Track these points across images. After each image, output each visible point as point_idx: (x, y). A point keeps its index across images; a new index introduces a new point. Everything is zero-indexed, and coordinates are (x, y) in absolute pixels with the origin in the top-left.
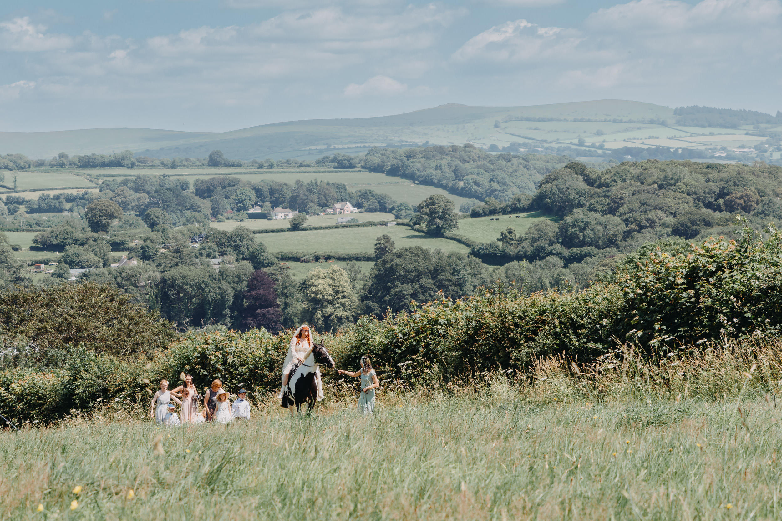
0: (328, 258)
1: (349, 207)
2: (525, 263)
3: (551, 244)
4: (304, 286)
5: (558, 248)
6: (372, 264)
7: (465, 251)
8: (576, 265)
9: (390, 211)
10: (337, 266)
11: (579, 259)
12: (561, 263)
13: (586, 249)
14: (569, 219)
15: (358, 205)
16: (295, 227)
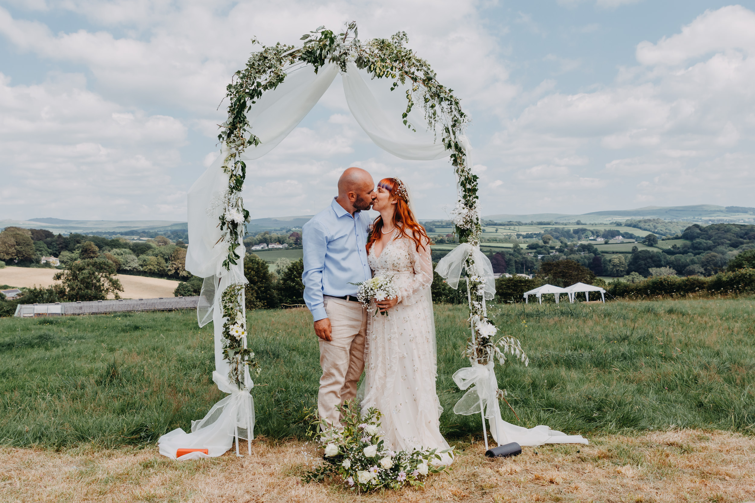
0: (617, 253)
1: (621, 237)
2: (681, 255)
3: (689, 249)
4: (610, 261)
5: (691, 250)
6: (631, 255)
7: (661, 251)
8: (698, 256)
9: (634, 238)
10: (620, 255)
11: (699, 254)
12: (693, 255)
13: (701, 251)
14: (694, 241)
15: (623, 237)
16: (606, 243)
